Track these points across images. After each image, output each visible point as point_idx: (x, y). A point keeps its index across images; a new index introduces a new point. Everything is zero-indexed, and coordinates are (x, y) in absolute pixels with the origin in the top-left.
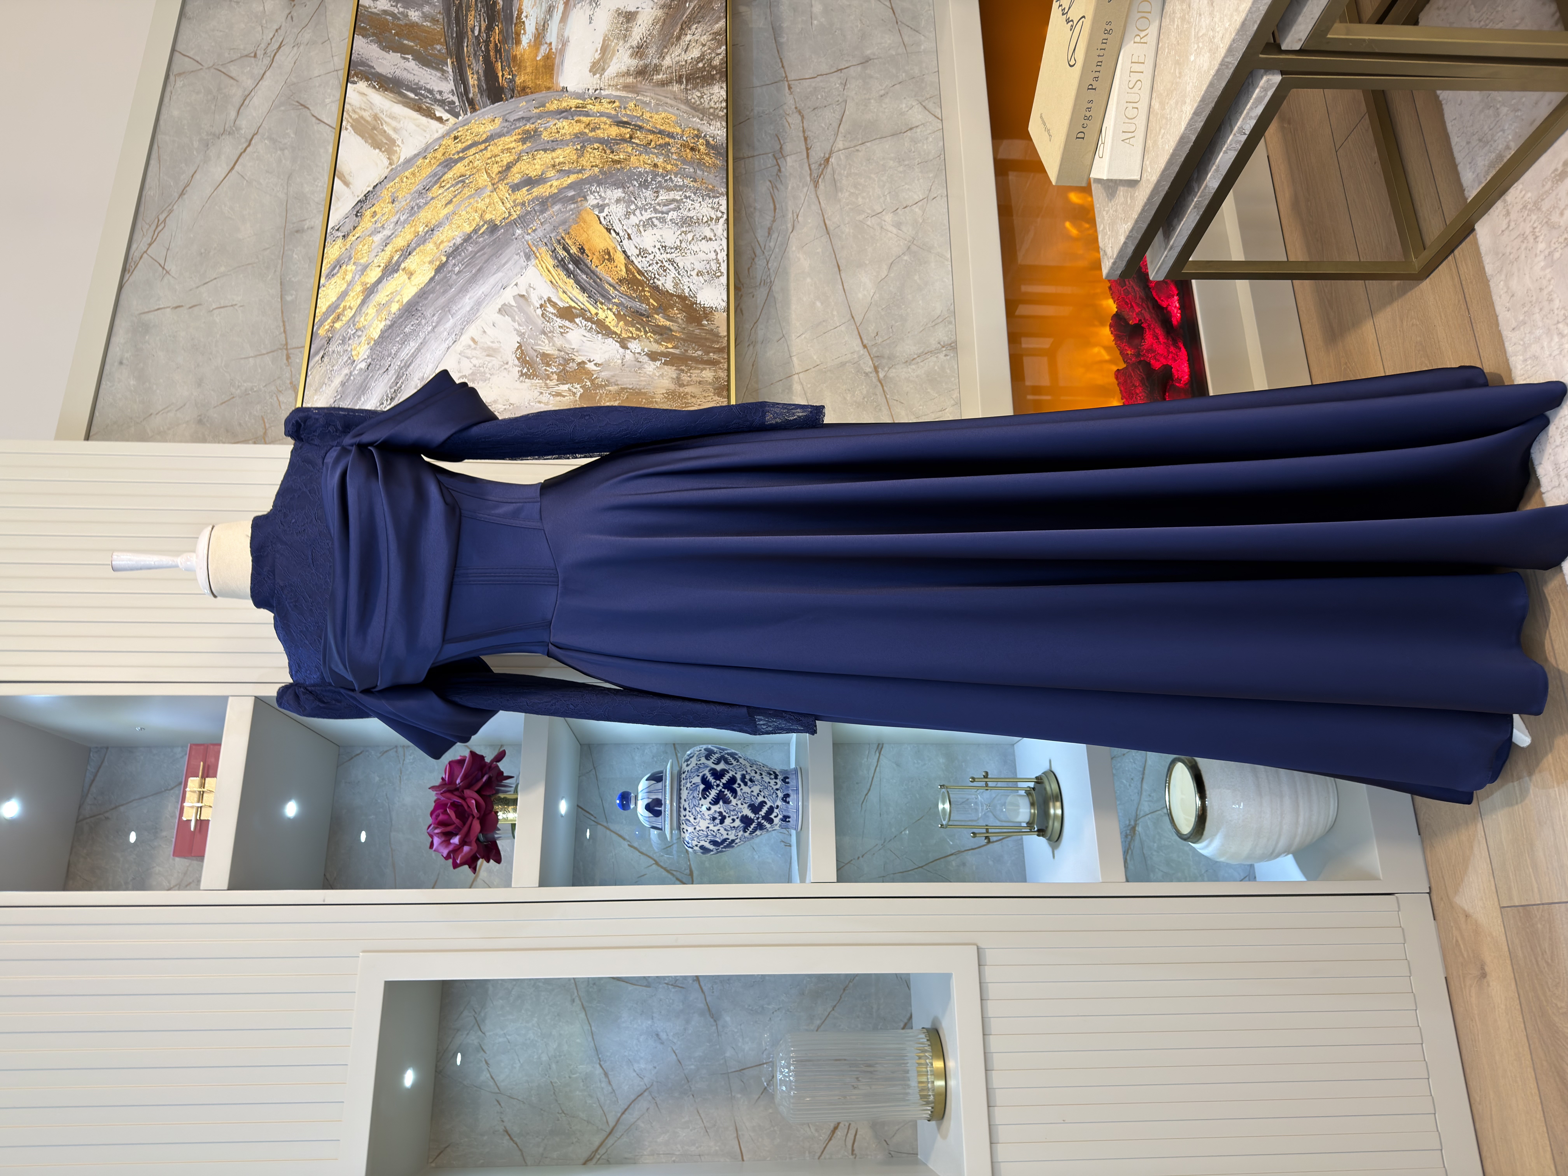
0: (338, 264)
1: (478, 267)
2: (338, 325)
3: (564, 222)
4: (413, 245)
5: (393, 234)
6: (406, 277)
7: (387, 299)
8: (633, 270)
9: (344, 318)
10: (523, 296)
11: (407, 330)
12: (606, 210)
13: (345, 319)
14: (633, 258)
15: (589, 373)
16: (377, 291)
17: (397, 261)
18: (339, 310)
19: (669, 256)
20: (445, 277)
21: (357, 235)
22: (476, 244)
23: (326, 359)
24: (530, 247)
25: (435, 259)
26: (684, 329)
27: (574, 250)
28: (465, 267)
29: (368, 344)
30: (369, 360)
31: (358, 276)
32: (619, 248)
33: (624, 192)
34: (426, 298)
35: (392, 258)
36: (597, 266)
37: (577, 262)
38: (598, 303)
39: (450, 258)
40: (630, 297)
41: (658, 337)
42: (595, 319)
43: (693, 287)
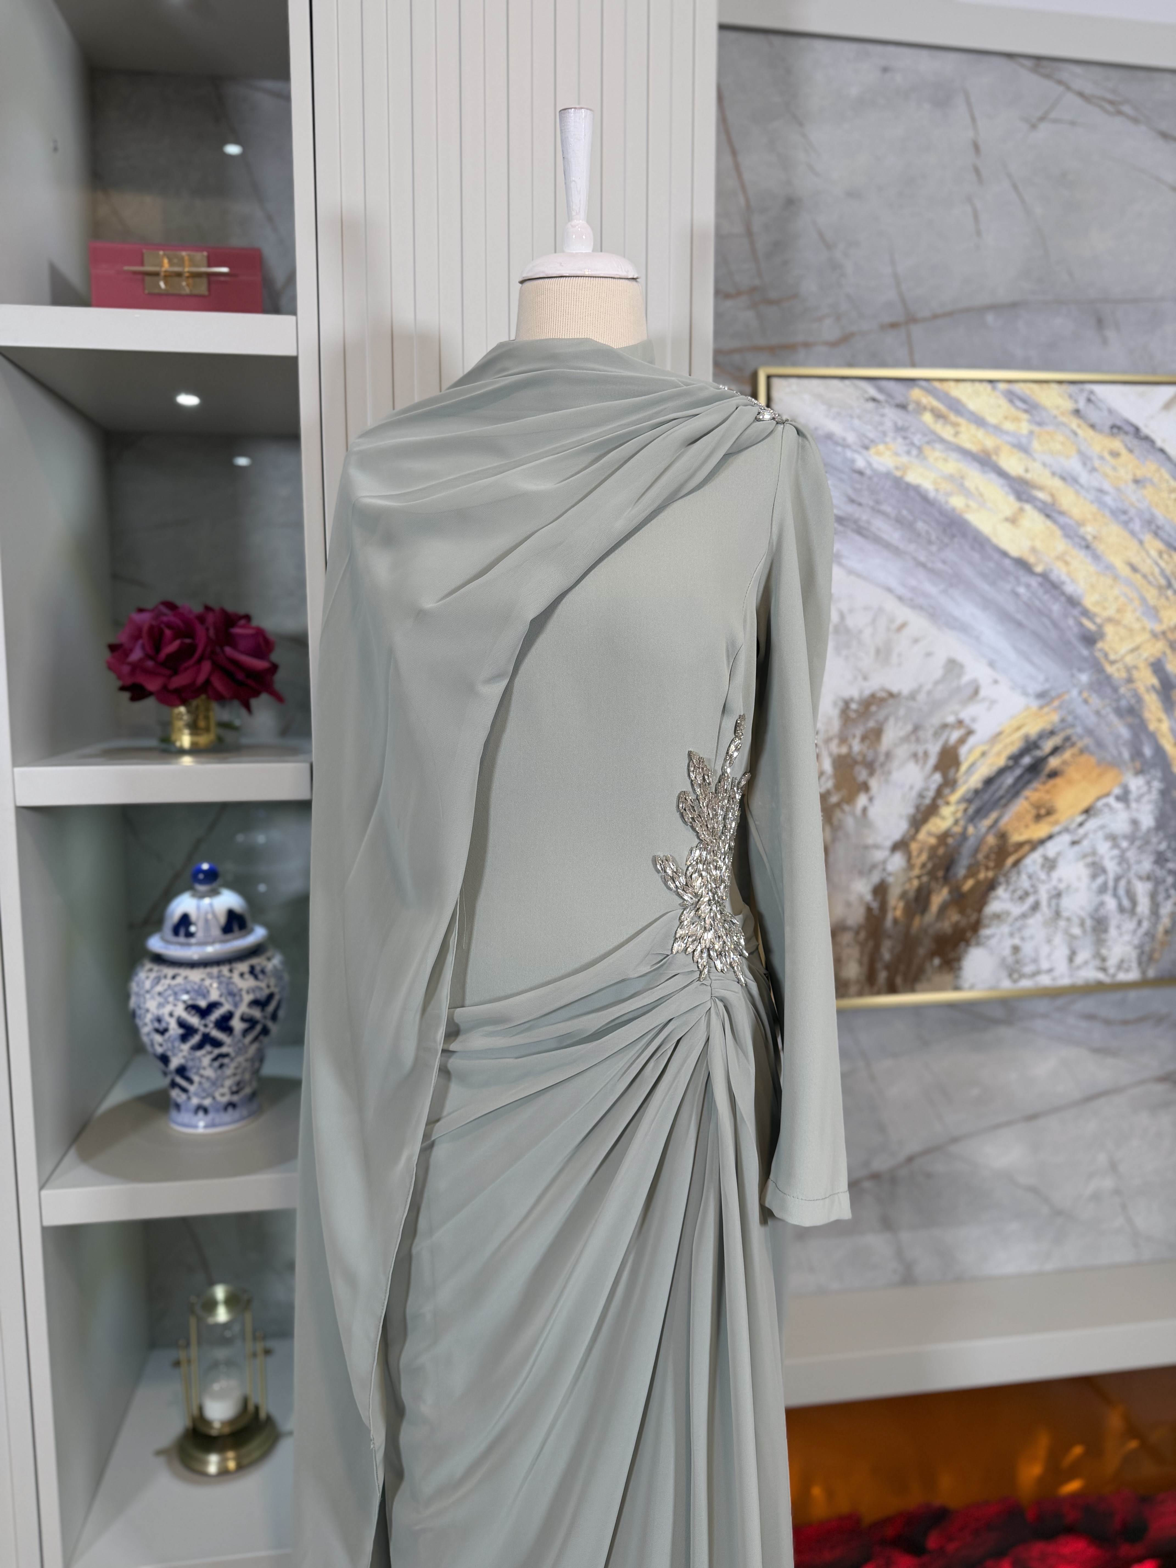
0: (1031, 407)
1: (1025, 622)
2: (927, 417)
3: (1100, 744)
4: (1062, 520)
5: (1082, 486)
6: (1009, 513)
7: (973, 489)
8: (1021, 852)
10: (976, 692)
11: (920, 524)
12: (1119, 806)
13: (938, 427)
14: (1040, 851)
15: (850, 799)
16: (986, 472)
17: (1035, 498)
18: (953, 417)
19: (1044, 903)
20: (1009, 574)
21: (1079, 432)
22: (1066, 616)
23: (871, 405)
24: (1059, 696)
25: (1039, 555)
26: (926, 932)
27: (1054, 762)
28: (1024, 603)
29: (896, 467)
30: (868, 472)
31: (1009, 439)
32: (1056, 829)
33: (1149, 831)
34: (972, 549)
35: (1041, 488)
36: (1027, 798)
37: (1035, 769)
38: (965, 804)
39: (1040, 579)
40: (977, 850)
41: (912, 894)
42: (940, 802)
43: (993, 942)
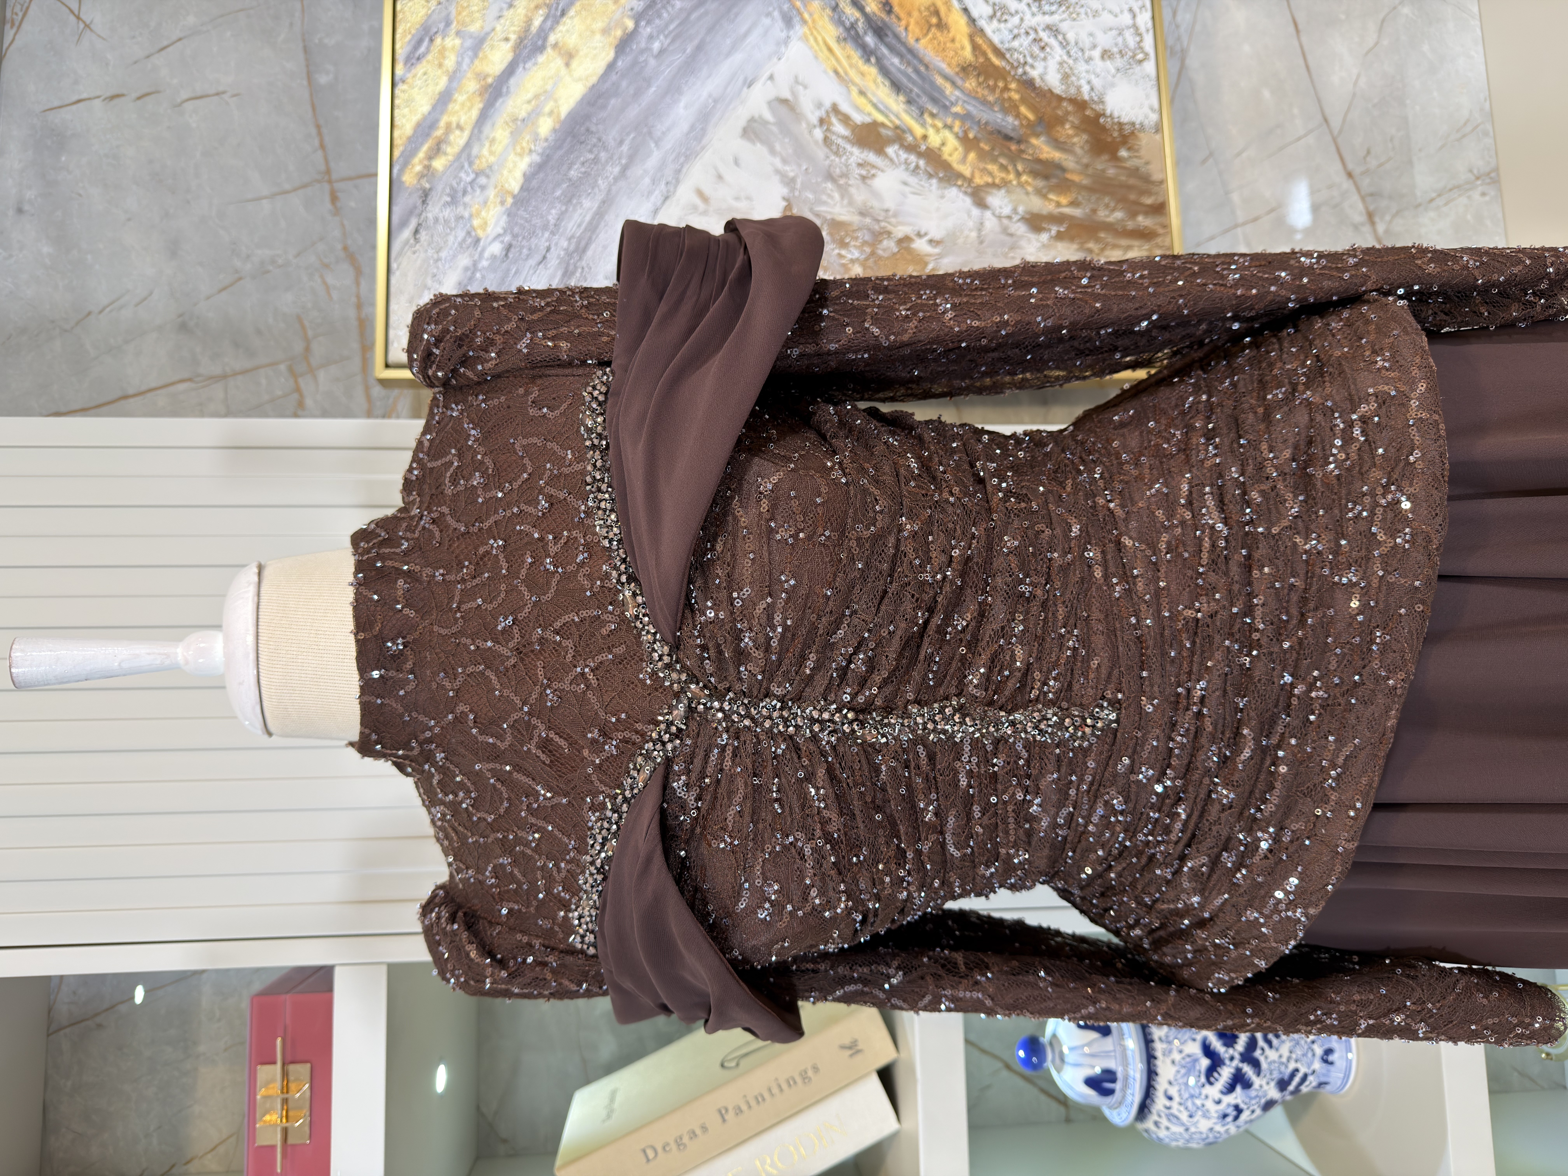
0: (426, 34)
1: (696, 42)
2: (439, 164)
6: (559, 62)
7: (529, 108)
8: (985, 47)
9: (449, 150)
10: (784, 102)
11: (573, 173)
13: (451, 150)
14: (982, 23)
15: (919, 260)
16: (508, 92)
17: (541, 28)
18: (439, 133)
19: (1048, 19)
20: (635, 63)
23: (423, 235)
25: (612, 24)
26: (1087, 166)
28: (673, 41)
29: (502, 203)
30: (507, 238)
31: (467, 60)
34: (604, 107)
35: (529, 22)
36: (917, 40)
37: (880, 30)
38: (926, 116)
39: (643, 23)
40: (984, 102)
41: (1040, 183)
42: (923, 148)
43: (1096, 82)
